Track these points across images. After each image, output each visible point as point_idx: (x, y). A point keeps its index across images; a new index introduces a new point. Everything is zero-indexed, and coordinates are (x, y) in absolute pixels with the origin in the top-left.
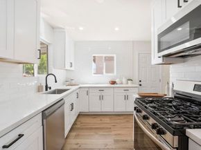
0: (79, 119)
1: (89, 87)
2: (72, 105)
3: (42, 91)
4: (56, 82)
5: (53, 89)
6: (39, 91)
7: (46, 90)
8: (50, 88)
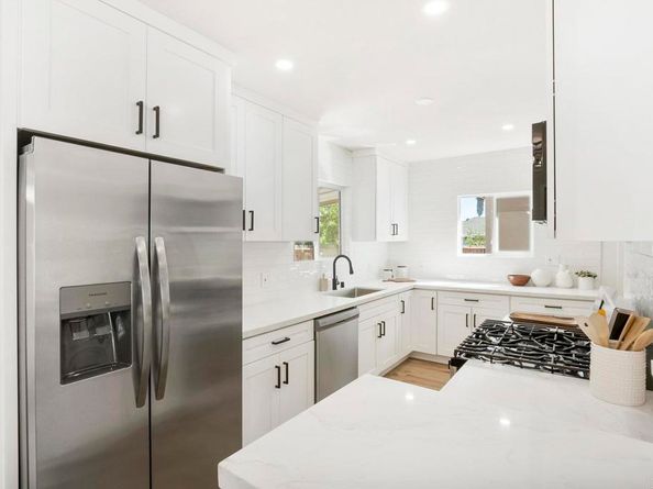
0: (407, 367)
1: (437, 290)
2: (382, 325)
3: (326, 289)
4: (351, 272)
5: (348, 287)
6: (320, 290)
7: (335, 288)
8: (342, 285)
